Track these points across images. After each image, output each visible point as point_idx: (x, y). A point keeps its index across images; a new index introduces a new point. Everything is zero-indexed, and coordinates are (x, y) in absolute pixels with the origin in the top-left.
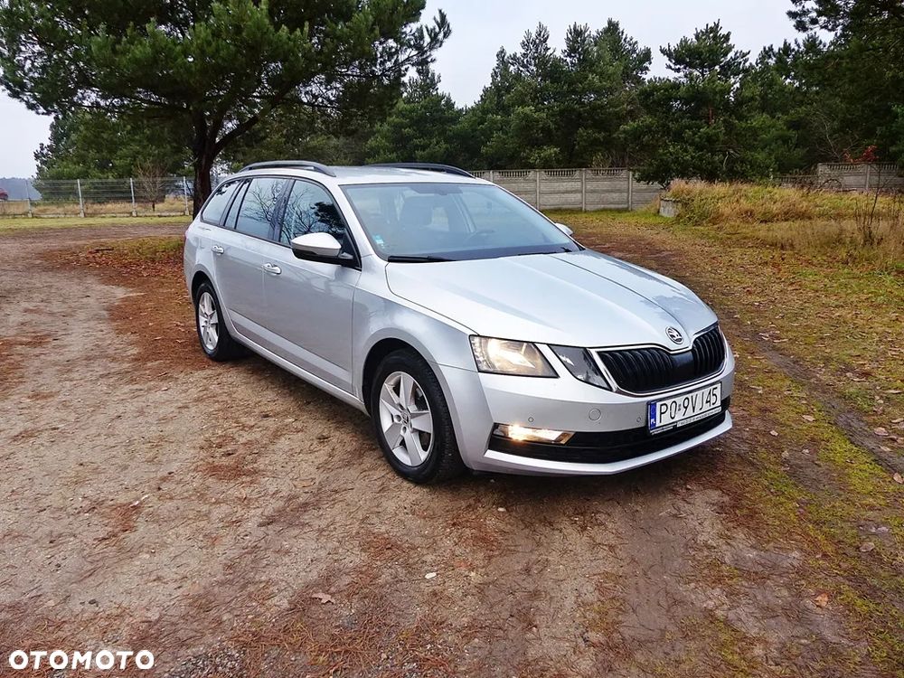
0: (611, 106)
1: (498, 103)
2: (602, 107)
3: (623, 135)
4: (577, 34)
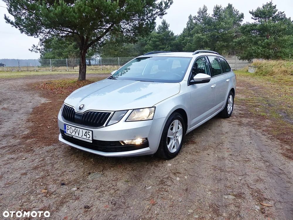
0: (229, 34)
1: (189, 33)
2: (226, 34)
3: (235, 43)
4: (217, 9)
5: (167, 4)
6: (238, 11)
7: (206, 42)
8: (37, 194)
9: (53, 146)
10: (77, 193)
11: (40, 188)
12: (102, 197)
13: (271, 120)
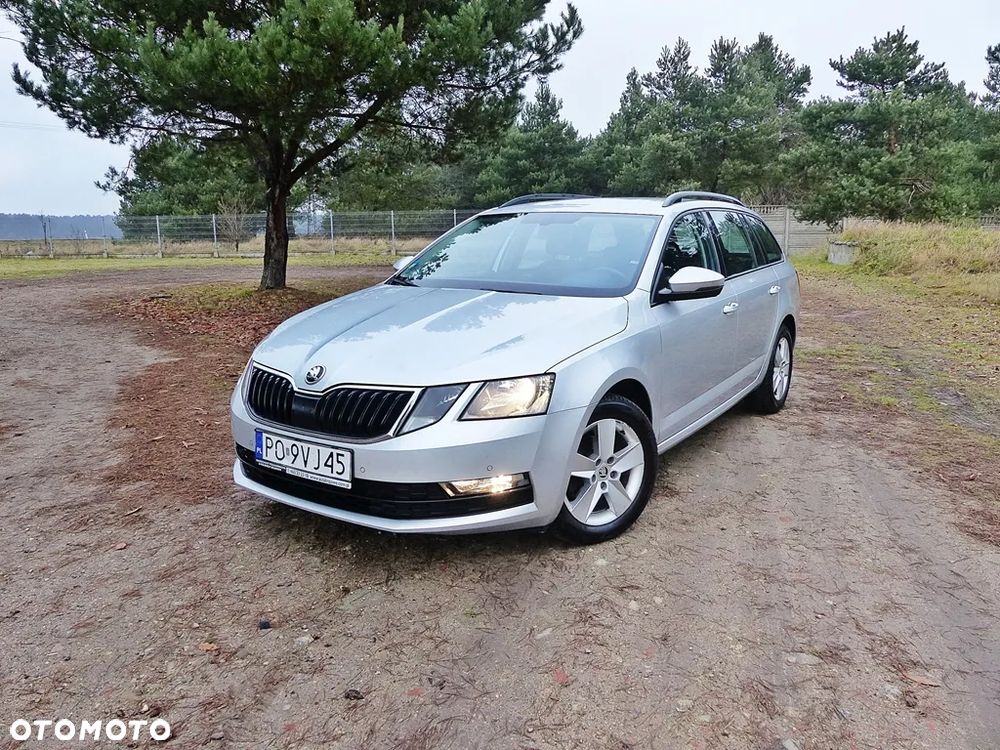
0: (763, 134)
1: (628, 132)
2: (751, 135)
3: (782, 166)
4: (723, 51)
5: (564, 34)
6: (793, 60)
7: (685, 163)
8: (185, 658)
9: (210, 507)
10: (316, 651)
11: (191, 638)
12: (397, 664)
13: (917, 420)
